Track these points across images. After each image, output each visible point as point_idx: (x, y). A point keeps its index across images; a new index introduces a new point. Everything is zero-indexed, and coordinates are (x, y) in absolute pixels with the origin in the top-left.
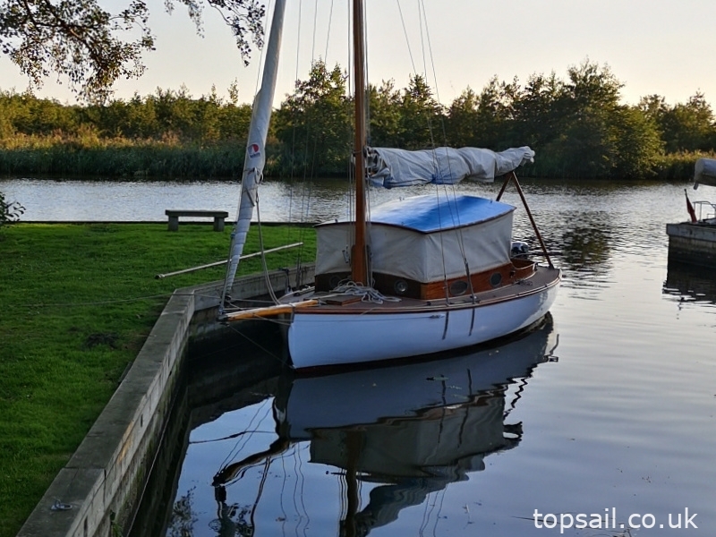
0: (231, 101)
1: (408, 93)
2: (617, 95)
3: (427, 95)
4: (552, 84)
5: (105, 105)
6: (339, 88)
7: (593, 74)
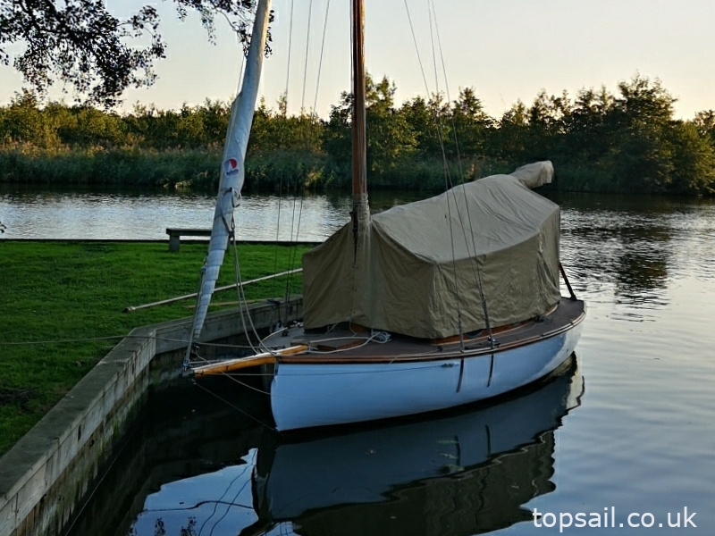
0: (280, 113)
1: (458, 106)
2: (669, 109)
3: (477, 108)
4: (603, 98)
5: (153, 115)
6: (387, 100)
7: (644, 89)
